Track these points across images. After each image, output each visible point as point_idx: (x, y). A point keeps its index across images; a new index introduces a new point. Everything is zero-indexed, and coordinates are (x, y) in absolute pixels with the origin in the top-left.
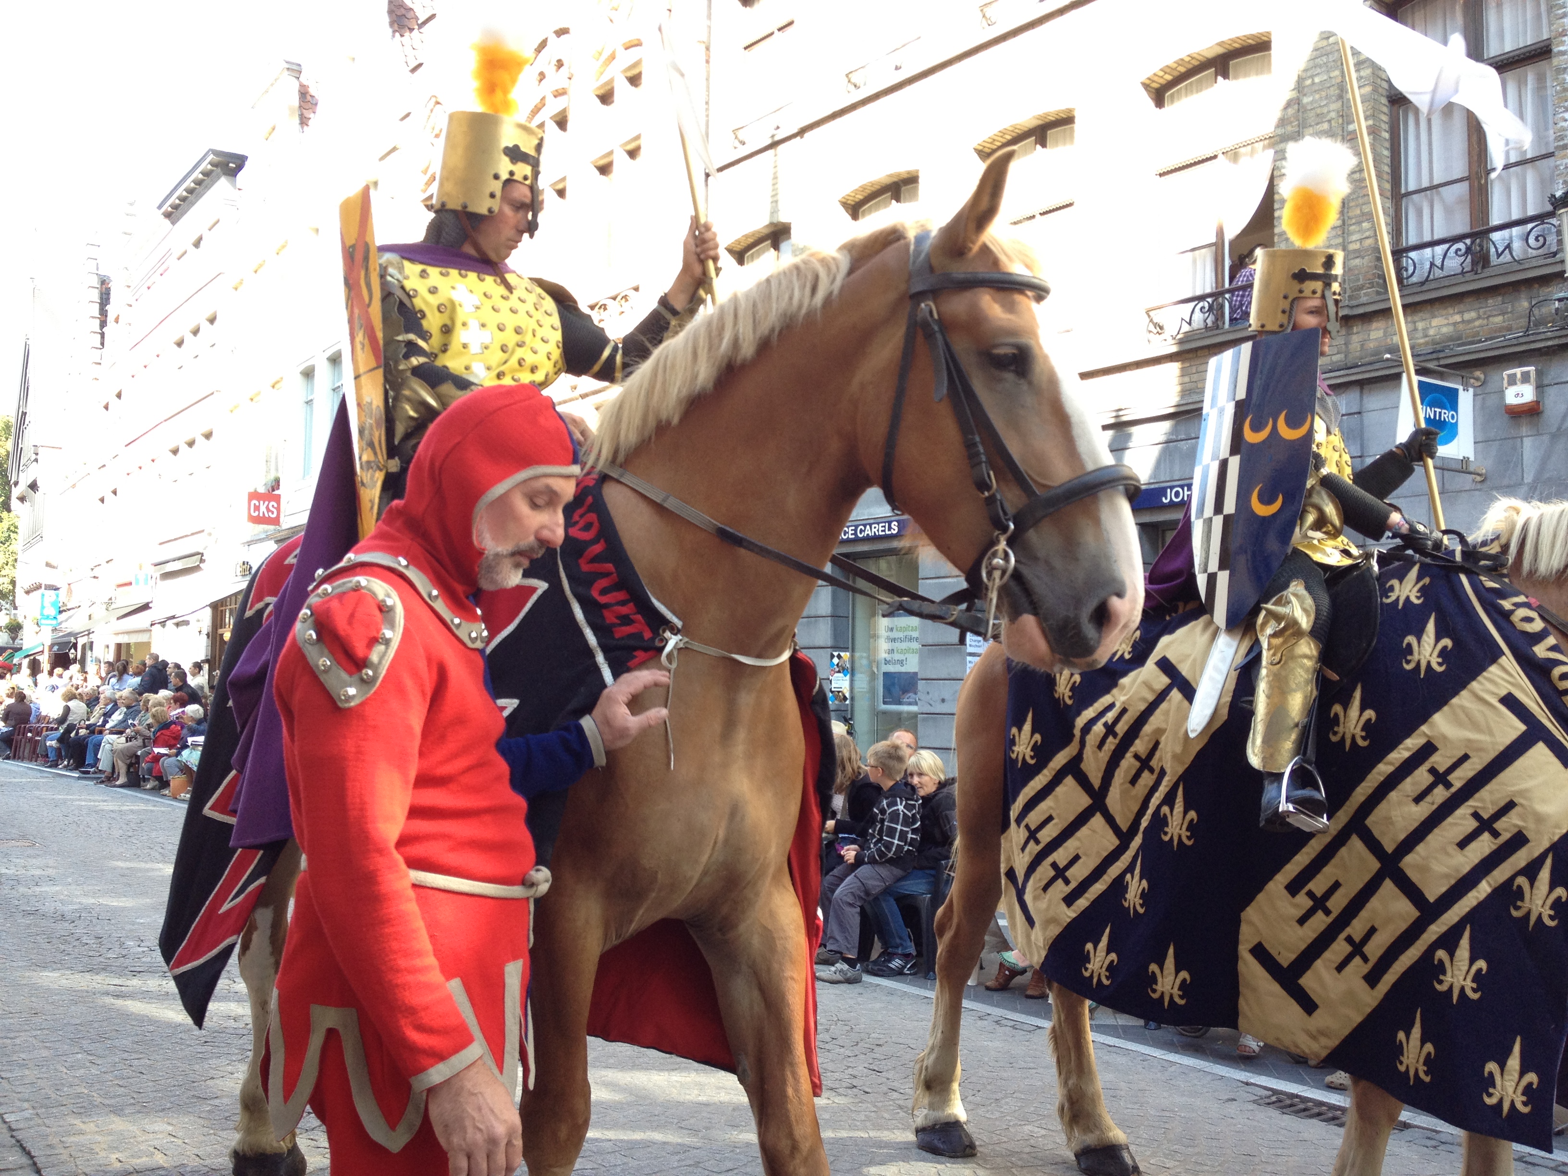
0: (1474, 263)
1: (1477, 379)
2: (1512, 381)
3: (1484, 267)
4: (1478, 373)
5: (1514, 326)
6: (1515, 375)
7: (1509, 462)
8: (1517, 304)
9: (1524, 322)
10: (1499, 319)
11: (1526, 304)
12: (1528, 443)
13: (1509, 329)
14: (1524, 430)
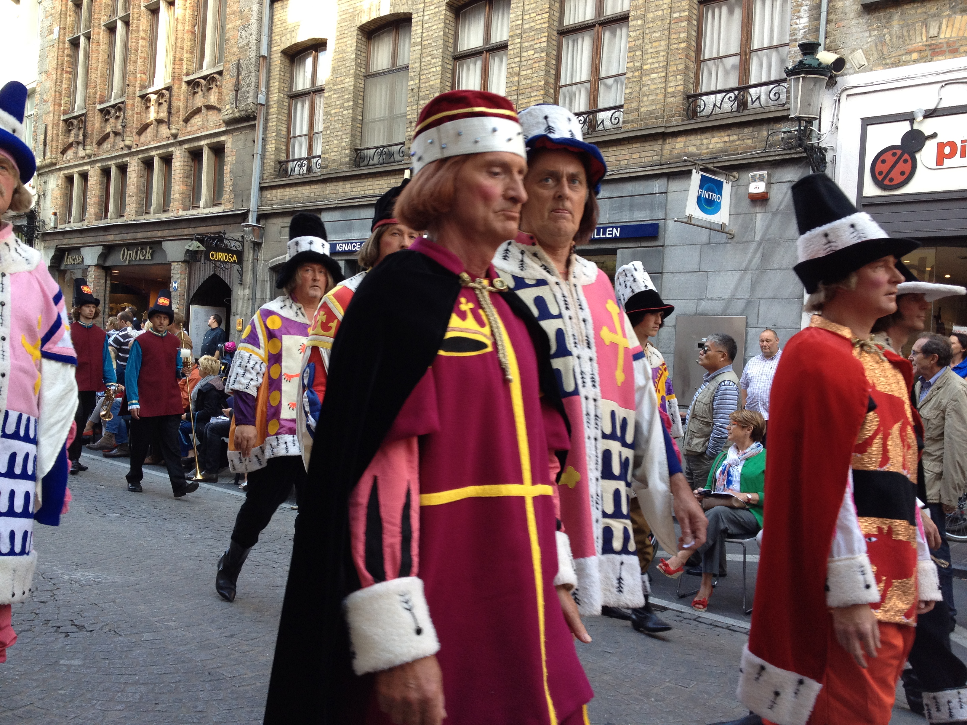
0: (738, 106)
1: (734, 177)
2: (754, 180)
3: (743, 110)
4: (736, 174)
5: (758, 146)
6: (755, 175)
7: (748, 228)
8: (760, 133)
9: (763, 144)
10: (750, 141)
11: (765, 133)
12: (759, 216)
13: (755, 148)
14: (758, 209)
